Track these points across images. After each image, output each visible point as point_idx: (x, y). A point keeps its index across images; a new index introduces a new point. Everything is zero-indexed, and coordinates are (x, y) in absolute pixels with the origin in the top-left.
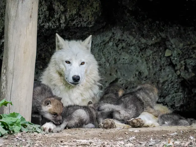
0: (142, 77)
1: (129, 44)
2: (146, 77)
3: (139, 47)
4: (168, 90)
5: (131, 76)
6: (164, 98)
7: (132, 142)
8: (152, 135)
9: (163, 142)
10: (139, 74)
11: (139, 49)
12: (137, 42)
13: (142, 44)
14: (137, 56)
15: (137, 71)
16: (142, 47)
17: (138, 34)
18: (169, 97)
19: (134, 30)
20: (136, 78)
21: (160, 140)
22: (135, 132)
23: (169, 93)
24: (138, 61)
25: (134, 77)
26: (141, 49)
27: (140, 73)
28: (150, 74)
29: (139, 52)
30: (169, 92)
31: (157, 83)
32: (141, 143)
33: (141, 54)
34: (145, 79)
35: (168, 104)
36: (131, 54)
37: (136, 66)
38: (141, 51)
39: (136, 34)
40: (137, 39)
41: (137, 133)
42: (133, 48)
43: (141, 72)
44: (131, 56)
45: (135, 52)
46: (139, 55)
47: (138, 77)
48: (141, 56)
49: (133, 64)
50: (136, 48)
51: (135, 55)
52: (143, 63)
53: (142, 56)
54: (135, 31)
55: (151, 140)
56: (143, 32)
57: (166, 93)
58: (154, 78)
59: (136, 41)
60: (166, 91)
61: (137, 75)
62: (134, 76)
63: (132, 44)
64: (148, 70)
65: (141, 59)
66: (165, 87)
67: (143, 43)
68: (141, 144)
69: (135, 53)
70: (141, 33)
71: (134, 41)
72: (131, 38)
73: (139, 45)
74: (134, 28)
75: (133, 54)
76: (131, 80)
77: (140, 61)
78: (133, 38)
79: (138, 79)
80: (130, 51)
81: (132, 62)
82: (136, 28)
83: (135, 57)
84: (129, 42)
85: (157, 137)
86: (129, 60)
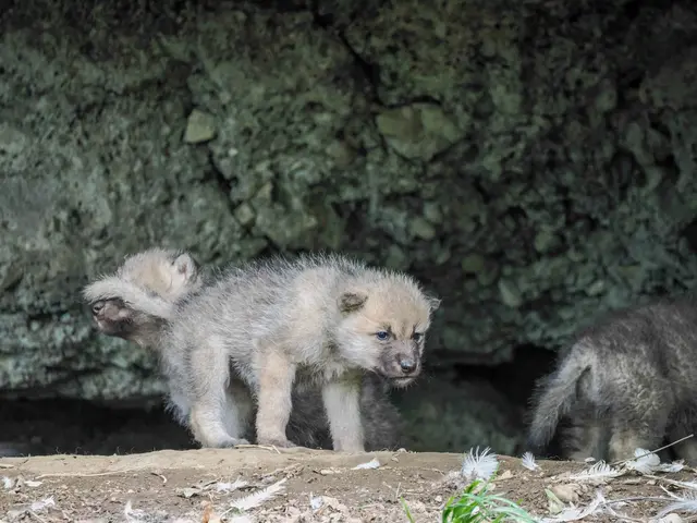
0: (86, 232)
2: (103, 234)
3: (71, 100)
5: (37, 230)
7: (42, 520)
8: (130, 491)
10: (69, 218)
11: (71, 108)
12: (61, 79)
13: (84, 86)
14: (64, 141)
15: (63, 204)
16: (84, 99)
17: (65, 42)
19: (46, 25)
20: (59, 237)
21: (164, 513)
24: (66, 165)
25: (48, 235)
26: (78, 111)
27: (75, 214)
28: (122, 220)
29: (72, 125)
33: (79, 129)
36: (37, 134)
38: (80, 117)
39: (59, 43)
40: (62, 65)
42: (42, 104)
43: (82, 209)
44: (36, 141)
45: (53, 123)
46: (72, 136)
47: (67, 232)
49: (42, 177)
50: (58, 106)
51: (55, 138)
52: (90, 170)
53: (85, 142)
54: (52, 31)
55: (128, 509)
56: (86, 33)
59: (56, 74)
62: (52, 227)
63: (41, 86)
64: (109, 201)
65: (79, 155)
67: (86, 82)
69: (52, 128)
70: (80, 36)
71: (49, 75)
72: (37, 59)
73: (72, 93)
74: (47, 15)
75: (46, 130)
76: (38, 246)
77: (77, 162)
78: (43, 59)
79: (68, 242)
80: (33, 117)
81: (40, 167)
82: (56, 14)
83: (53, 147)
84: (26, 79)
85: (152, 496)
86: (28, 159)
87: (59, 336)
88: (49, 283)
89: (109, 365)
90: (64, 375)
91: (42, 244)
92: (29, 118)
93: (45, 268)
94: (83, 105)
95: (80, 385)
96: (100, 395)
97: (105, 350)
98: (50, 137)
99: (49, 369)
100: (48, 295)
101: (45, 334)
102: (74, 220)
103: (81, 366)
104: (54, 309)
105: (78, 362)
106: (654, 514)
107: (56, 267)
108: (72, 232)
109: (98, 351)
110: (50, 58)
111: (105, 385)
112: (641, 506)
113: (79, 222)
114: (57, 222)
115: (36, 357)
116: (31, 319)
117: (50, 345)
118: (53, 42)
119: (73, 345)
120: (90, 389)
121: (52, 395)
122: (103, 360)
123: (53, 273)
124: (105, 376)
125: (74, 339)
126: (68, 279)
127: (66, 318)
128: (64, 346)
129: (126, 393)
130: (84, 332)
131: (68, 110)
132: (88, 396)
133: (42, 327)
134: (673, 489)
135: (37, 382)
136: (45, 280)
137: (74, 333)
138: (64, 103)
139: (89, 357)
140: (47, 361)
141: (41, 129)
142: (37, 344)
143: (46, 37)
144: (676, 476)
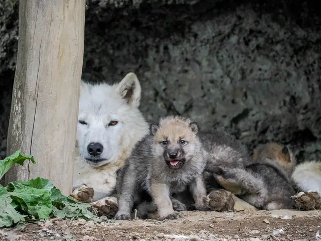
1: (272, 39)
22: (285, 220)
34: (303, 111)
37: (286, 85)
41: (288, 221)
61: (287, 104)
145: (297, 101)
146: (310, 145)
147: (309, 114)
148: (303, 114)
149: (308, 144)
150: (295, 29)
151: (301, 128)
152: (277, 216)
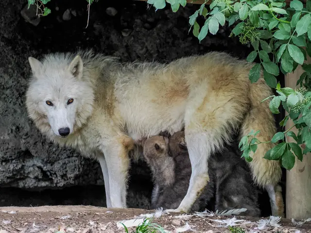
0: (21, 134)
1: (3, 86)
2: (27, 134)
3: (17, 90)
4: (57, 153)
5: (5, 132)
6: (52, 165)
7: (5, 227)
8: (35, 219)
9: (51, 229)
10: (16, 129)
11: (18, 93)
12: (14, 84)
14: (15, 104)
15: (14, 124)
16: (22, 90)
17: (16, 72)
18: (59, 163)
19: (10, 66)
20: (12, 135)
21: (46, 226)
22: (10, 214)
23: (59, 158)
24: (15, 111)
25: (9, 134)
26: (19, 94)
27: (18, 128)
28: (33, 130)
29: (17, 98)
30: (60, 156)
31: (42, 143)
32: (18, 229)
33: (20, 100)
34: (25, 137)
35: (57, 173)
36: (6, 101)
37: (13, 118)
38: (20, 96)
39: (14, 71)
40: (15, 79)
41: (13, 214)
42: (8, 92)
43: (20, 126)
44: (6, 104)
45: (11, 98)
46: (17, 102)
47: (15, 134)
48: (20, 105)
49: (7, 115)
50: (13, 92)
51: (12, 103)
52: (23, 113)
53: (22, 104)
54: (11, 68)
55: (34, 225)
56: (23, 69)
57: (55, 157)
58: (39, 136)
59: (13, 82)
60: (55, 154)
61: (13, 132)
62: (10, 131)
63: (8, 86)
64: (29, 124)
65: (19, 108)
66: (54, 149)
67: (23, 85)
68: (18, 231)
69: (11, 99)
70: (21, 70)
71: (10, 82)
72: (7, 77)
73: (18, 88)
74: (10, 63)
75: (9, 100)
76: (5, 138)
77: (19, 111)
78: (9, 77)
79: (15, 137)
80: (5, 96)
81: (7, 112)
82: (13, 63)
83: (11, 105)
84: (3, 84)
85: (42, 221)
86: (3, 109)
87: (12, 167)
88: (9, 150)
89: (28, 177)
90: (12, 180)
91: (7, 137)
92: (3, 96)
93: (8, 145)
94: (21, 92)
95: (18, 183)
96: (24, 186)
97: (26, 172)
98: (10, 102)
99: (8, 178)
100: (8, 154)
101: (7, 167)
102: (17, 130)
103: (18, 177)
104: (10, 158)
105: (17, 176)
106: (204, 230)
107: (11, 145)
108: (17, 133)
109: (24, 173)
110: (11, 77)
111: (26, 183)
112: (200, 228)
113: (19, 130)
114: (12, 130)
115: (4, 174)
116: (2, 161)
117: (8, 170)
118: (12, 71)
119: (16, 170)
120: (21, 184)
121: (9, 186)
122: (26, 175)
123: (10, 147)
124: (26, 180)
125: (16, 168)
126: (15, 149)
127: (14, 161)
128: (13, 170)
129: (33, 186)
130: (20, 166)
131: (16, 94)
132: (20, 187)
133: (6, 164)
134: (211, 222)
135: (4, 182)
136: (7, 149)
137: (16, 166)
138: (15, 92)
139: (21, 174)
140: (8, 175)
141: (7, 100)
142: (5, 170)
143: (10, 70)
144: (211, 218)
145: (21, 129)
146: (29, 161)
147: (29, 139)
148: (24, 139)
149: (28, 160)
150: (20, 79)
151: (23, 149)
152: (5, 211)
